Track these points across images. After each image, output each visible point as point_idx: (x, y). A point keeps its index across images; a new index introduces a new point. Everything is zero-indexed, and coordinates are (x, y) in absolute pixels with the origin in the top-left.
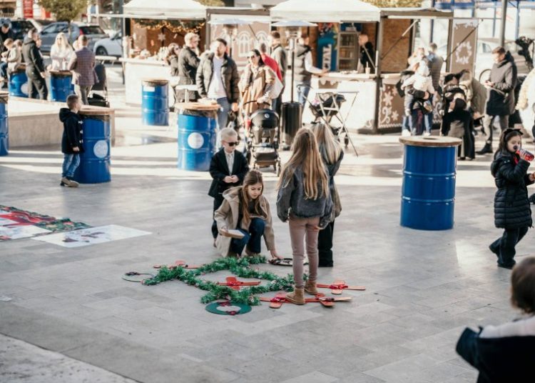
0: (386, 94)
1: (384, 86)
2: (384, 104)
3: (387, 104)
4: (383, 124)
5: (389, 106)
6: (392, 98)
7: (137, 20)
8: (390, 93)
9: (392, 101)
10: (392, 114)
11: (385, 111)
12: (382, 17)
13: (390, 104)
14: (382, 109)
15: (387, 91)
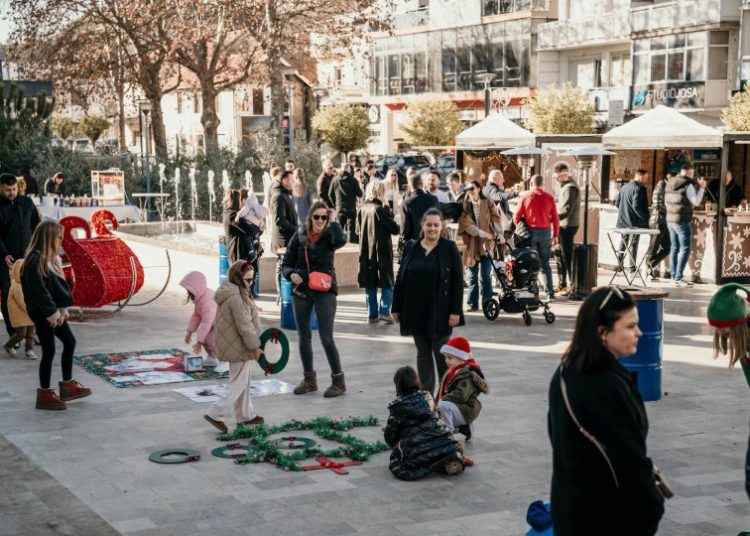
0: (733, 236)
1: (730, 226)
2: (730, 248)
3: (735, 248)
4: (729, 272)
5: (738, 250)
6: (743, 240)
7: (470, 153)
8: (739, 234)
9: (742, 243)
10: (743, 260)
11: (732, 256)
12: (725, 142)
13: (740, 247)
14: (727, 253)
15: (735, 232)
